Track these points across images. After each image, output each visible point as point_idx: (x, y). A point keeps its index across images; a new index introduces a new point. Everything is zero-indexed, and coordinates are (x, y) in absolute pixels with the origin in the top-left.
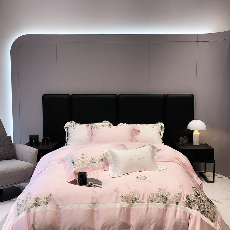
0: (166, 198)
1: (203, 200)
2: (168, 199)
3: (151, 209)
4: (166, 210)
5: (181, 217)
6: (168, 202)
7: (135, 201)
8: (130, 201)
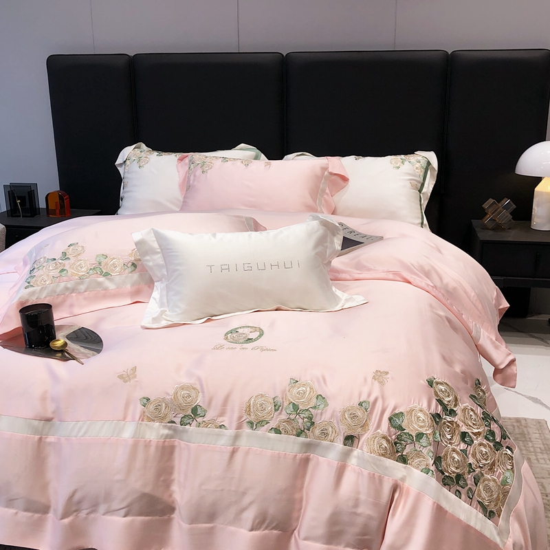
0: (310, 418)
1: (464, 435)
2: (317, 420)
3: (247, 453)
4: (306, 461)
5: (358, 493)
6: (317, 432)
7: (193, 419)
8: (174, 420)
